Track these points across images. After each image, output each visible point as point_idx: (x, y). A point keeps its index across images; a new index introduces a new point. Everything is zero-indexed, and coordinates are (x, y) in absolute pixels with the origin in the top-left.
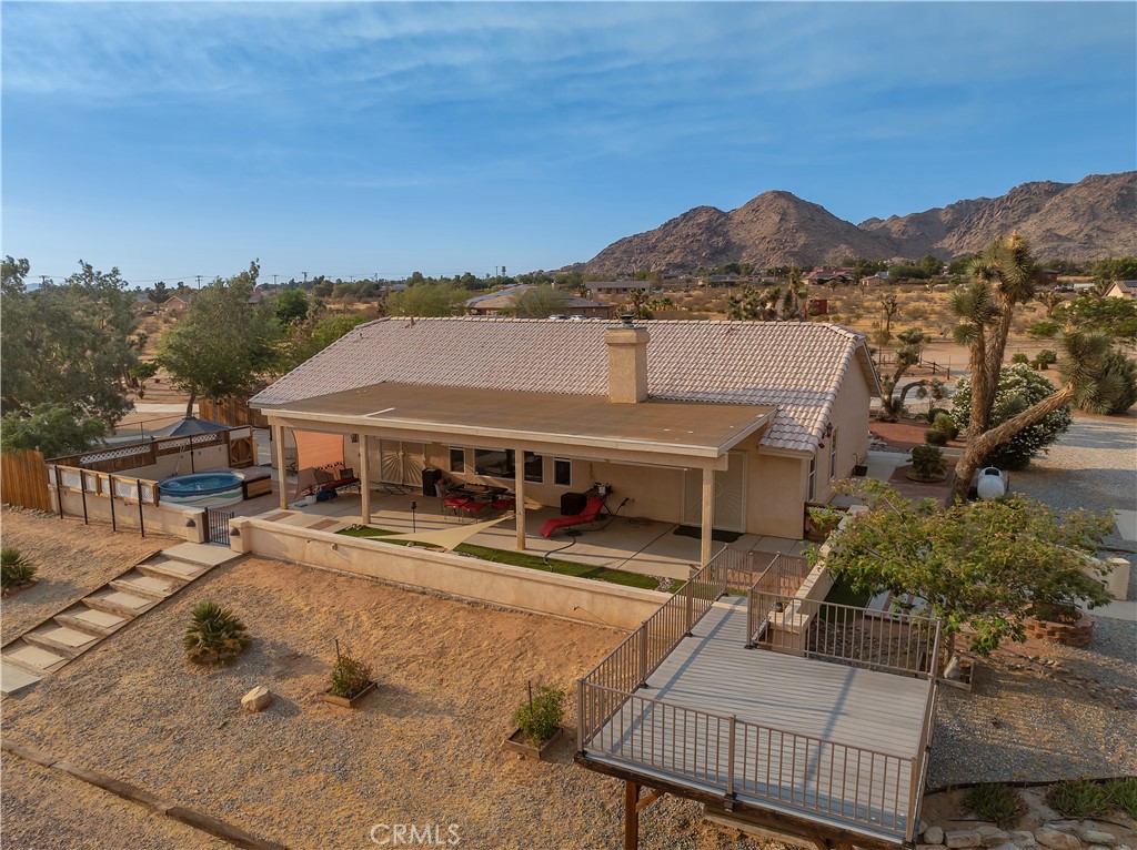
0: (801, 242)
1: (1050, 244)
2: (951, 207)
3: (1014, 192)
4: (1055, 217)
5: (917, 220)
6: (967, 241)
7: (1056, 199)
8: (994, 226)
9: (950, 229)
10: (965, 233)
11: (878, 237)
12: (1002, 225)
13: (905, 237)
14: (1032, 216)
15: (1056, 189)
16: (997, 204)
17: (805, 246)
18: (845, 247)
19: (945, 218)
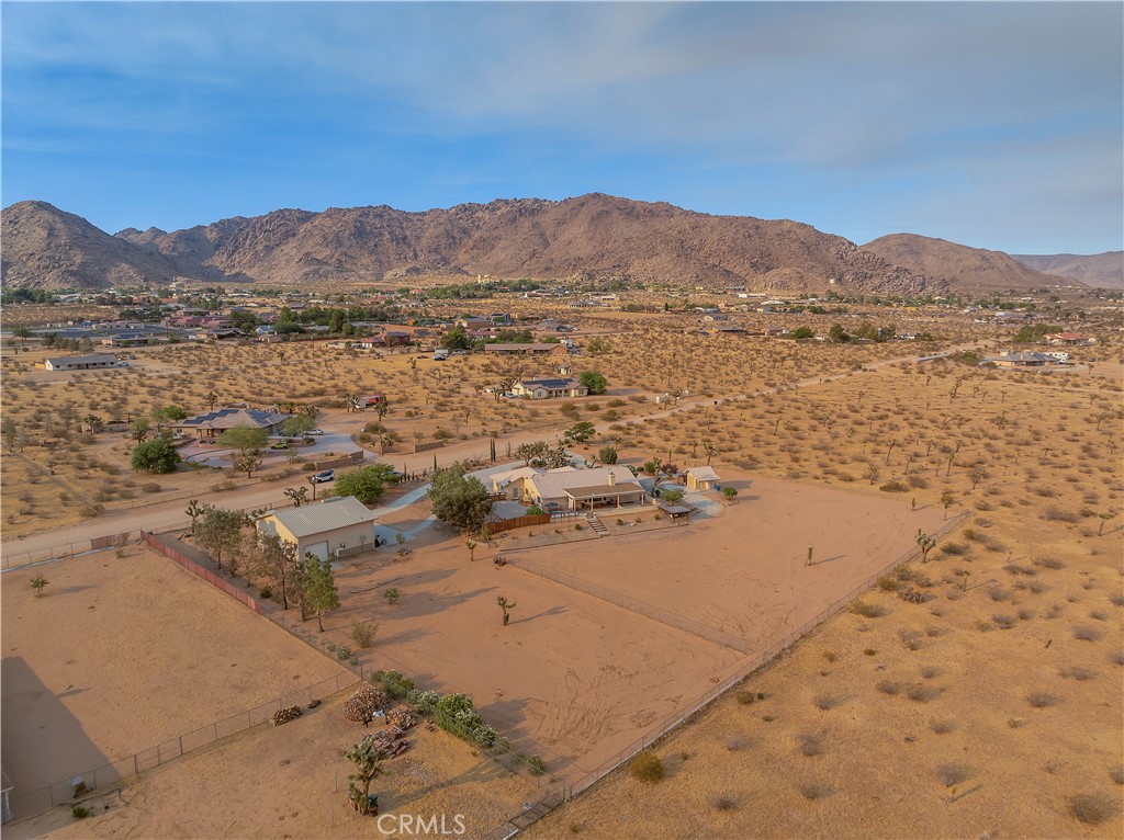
0: (78, 259)
1: (313, 267)
2: (215, 225)
3: (272, 217)
4: (310, 242)
5: (184, 236)
6: (238, 260)
7: (308, 226)
8: (260, 247)
9: (217, 247)
10: (233, 251)
11: (152, 254)
12: (267, 246)
13: (176, 254)
14: (290, 239)
15: (306, 217)
16: (258, 225)
17: (83, 265)
18: (126, 266)
19: (212, 236)
